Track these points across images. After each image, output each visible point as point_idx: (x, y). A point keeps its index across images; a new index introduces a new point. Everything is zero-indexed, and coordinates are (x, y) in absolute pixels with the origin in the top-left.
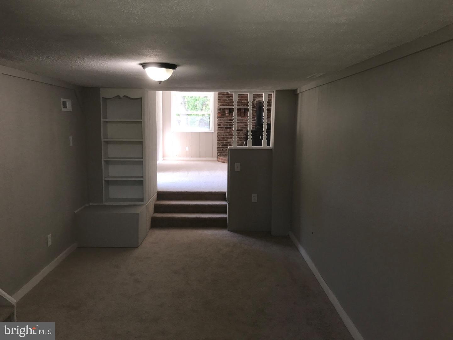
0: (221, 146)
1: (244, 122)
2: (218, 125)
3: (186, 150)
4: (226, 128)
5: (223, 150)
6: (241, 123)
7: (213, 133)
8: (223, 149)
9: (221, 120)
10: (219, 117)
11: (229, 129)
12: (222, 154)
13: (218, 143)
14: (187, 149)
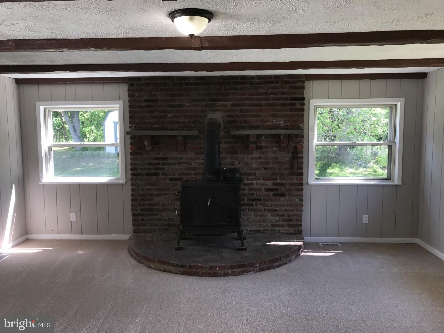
0: (138, 212)
1: (185, 163)
2: (132, 169)
3: (72, 220)
4: (148, 174)
5: (143, 220)
6: (179, 163)
7: (122, 184)
8: (144, 218)
9: (136, 159)
10: (132, 154)
11: (154, 177)
12: (141, 228)
13: (132, 205)
14: (73, 217)
